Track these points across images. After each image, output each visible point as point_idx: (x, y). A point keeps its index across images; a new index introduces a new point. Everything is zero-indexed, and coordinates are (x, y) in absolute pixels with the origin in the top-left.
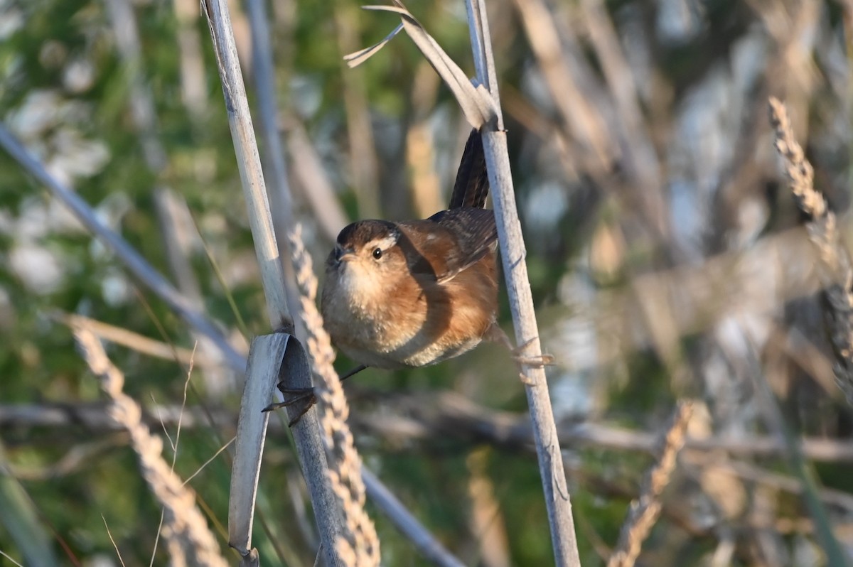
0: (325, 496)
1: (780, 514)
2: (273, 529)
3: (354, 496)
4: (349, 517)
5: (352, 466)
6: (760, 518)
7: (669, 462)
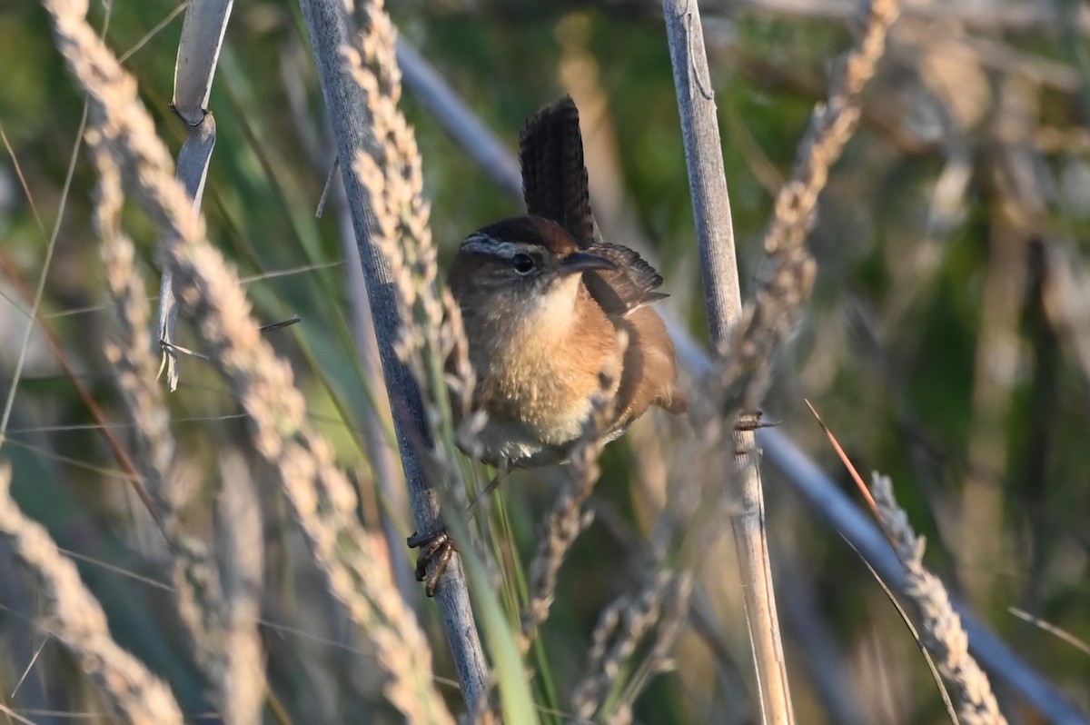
0: (345, 83)
1: (1043, 120)
2: (256, 129)
3: (384, 88)
4: (377, 119)
5: (383, 41)
6: (1010, 130)
7: (874, 44)
